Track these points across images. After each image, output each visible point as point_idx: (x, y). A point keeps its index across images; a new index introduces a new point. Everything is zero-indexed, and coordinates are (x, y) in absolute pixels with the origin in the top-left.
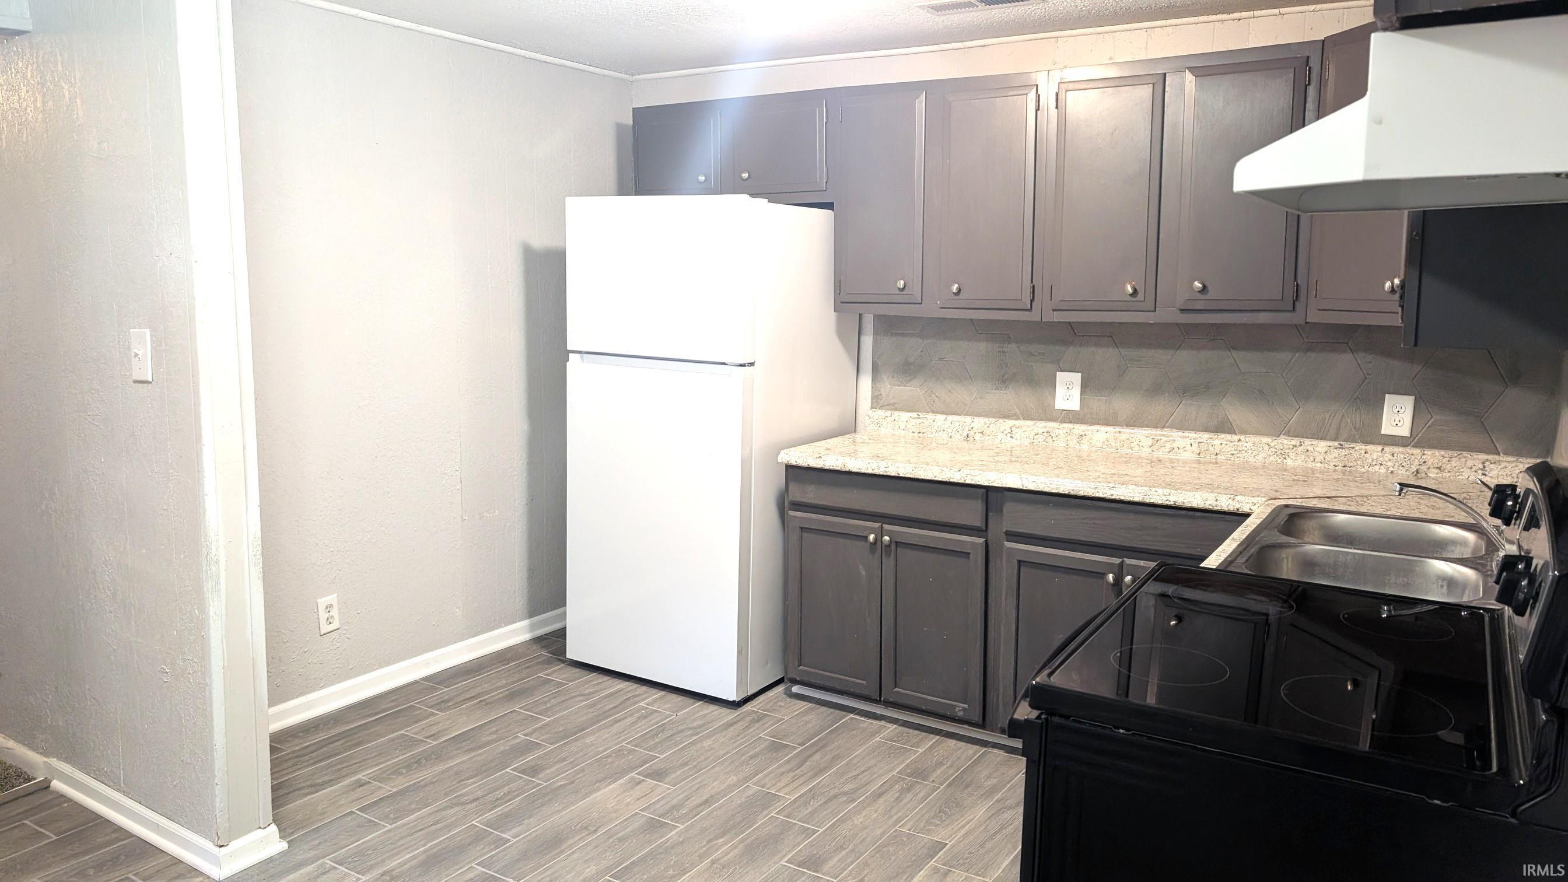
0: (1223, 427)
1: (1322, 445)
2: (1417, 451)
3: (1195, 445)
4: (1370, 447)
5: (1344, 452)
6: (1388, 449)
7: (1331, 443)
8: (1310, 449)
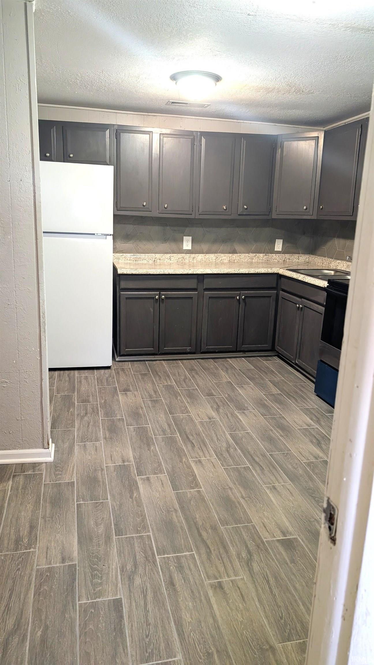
0: (234, 252)
1: (261, 255)
2: (283, 255)
3: (228, 258)
4: (273, 255)
5: (267, 256)
6: (277, 255)
7: (263, 254)
8: (259, 256)
